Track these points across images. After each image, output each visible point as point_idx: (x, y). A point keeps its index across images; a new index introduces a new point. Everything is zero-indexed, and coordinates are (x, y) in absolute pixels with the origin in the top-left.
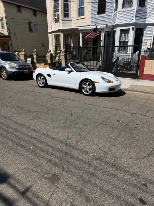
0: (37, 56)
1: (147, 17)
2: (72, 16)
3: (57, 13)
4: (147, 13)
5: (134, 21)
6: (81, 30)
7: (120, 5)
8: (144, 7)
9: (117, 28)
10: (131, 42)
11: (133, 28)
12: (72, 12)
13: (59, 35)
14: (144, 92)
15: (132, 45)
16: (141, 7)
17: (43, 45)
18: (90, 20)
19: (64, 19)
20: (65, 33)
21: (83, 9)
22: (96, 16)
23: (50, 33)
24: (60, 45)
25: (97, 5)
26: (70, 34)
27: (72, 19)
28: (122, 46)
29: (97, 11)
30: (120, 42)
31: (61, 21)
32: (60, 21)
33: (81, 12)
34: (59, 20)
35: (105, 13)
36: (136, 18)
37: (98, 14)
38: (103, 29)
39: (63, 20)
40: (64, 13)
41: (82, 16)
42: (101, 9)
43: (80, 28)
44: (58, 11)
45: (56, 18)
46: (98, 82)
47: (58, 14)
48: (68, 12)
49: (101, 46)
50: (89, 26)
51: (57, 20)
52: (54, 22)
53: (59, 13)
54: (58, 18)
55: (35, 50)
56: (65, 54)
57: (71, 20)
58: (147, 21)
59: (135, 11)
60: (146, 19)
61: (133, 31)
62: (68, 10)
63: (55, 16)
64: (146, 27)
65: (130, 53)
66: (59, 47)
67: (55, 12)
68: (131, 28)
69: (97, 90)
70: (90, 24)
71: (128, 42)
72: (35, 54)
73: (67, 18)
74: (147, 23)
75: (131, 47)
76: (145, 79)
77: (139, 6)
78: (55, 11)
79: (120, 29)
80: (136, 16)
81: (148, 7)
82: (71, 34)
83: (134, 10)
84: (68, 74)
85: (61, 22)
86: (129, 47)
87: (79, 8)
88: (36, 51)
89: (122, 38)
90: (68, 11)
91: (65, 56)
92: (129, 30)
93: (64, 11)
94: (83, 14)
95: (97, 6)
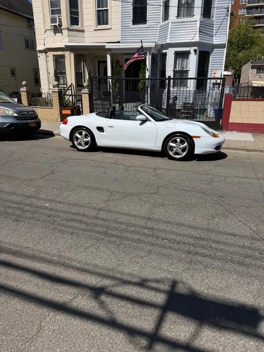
0: (28, 93)
1: (214, 34)
2: (86, 23)
3: (57, 16)
4: (214, 29)
5: (197, 39)
6: (110, 50)
7: (173, 11)
8: (210, 18)
9: (170, 49)
10: (192, 72)
11: (195, 51)
12: (85, 17)
13: (63, 57)
14: (248, 150)
15: (194, 77)
16: (206, 17)
17: (13, 73)
18: (119, 33)
19: (71, 28)
20: (77, 53)
21: (105, 13)
22: (131, 27)
23: (41, 52)
24: (65, 73)
25: (132, 8)
26: (82, 55)
27: (85, 28)
28: (178, 79)
29: (132, 18)
30: (175, 72)
31: (67, 31)
32: (63, 31)
33: (102, 18)
34: (61, 29)
35: (146, 23)
36: (199, 34)
37: (133, 24)
38: (150, 49)
39: (69, 30)
40: (71, 17)
41: (104, 24)
42: (140, 16)
43: (108, 46)
44: (59, 12)
45: (57, 24)
46: (199, 137)
47: (59, 18)
48: (78, 16)
49: (147, 77)
50: (119, 42)
51: (57, 29)
52: (52, 33)
53: (61, 16)
54: (60, 25)
55: (24, 83)
56: (89, 91)
57: (83, 31)
58: (214, 41)
59: (198, 23)
60: (213, 36)
61: (195, 54)
62: (78, 12)
63: (53, 20)
64: (213, 49)
65: (192, 89)
66: (62, 78)
67: (52, 14)
68: (192, 49)
69: (198, 151)
70: (119, 40)
71: (187, 72)
72: (24, 89)
73: (75, 27)
74: (214, 43)
75: (192, 80)
76: (232, 130)
77: (204, 17)
78: (53, 12)
79: (175, 52)
80: (200, 31)
81: (214, 19)
82: (85, 56)
83: (197, 21)
84: (141, 124)
85: (65, 32)
86: (189, 80)
87: (98, 11)
88: (26, 85)
89: (177, 66)
90: (77, 14)
91: (89, 94)
92: (188, 53)
93: (71, 13)
94: (105, 21)
95: (132, 10)
